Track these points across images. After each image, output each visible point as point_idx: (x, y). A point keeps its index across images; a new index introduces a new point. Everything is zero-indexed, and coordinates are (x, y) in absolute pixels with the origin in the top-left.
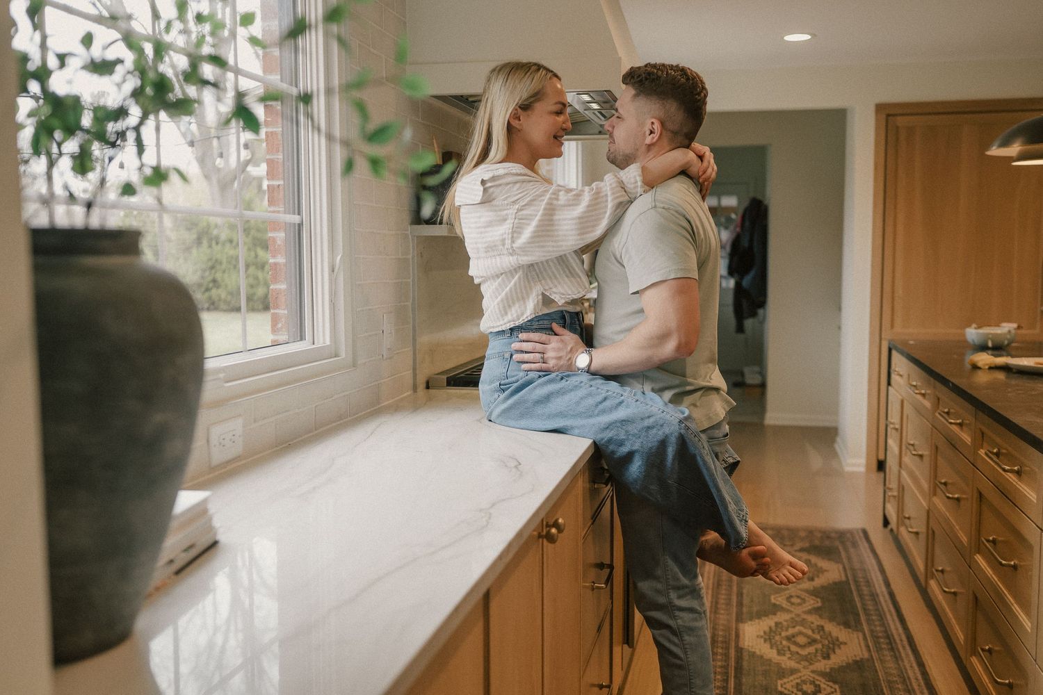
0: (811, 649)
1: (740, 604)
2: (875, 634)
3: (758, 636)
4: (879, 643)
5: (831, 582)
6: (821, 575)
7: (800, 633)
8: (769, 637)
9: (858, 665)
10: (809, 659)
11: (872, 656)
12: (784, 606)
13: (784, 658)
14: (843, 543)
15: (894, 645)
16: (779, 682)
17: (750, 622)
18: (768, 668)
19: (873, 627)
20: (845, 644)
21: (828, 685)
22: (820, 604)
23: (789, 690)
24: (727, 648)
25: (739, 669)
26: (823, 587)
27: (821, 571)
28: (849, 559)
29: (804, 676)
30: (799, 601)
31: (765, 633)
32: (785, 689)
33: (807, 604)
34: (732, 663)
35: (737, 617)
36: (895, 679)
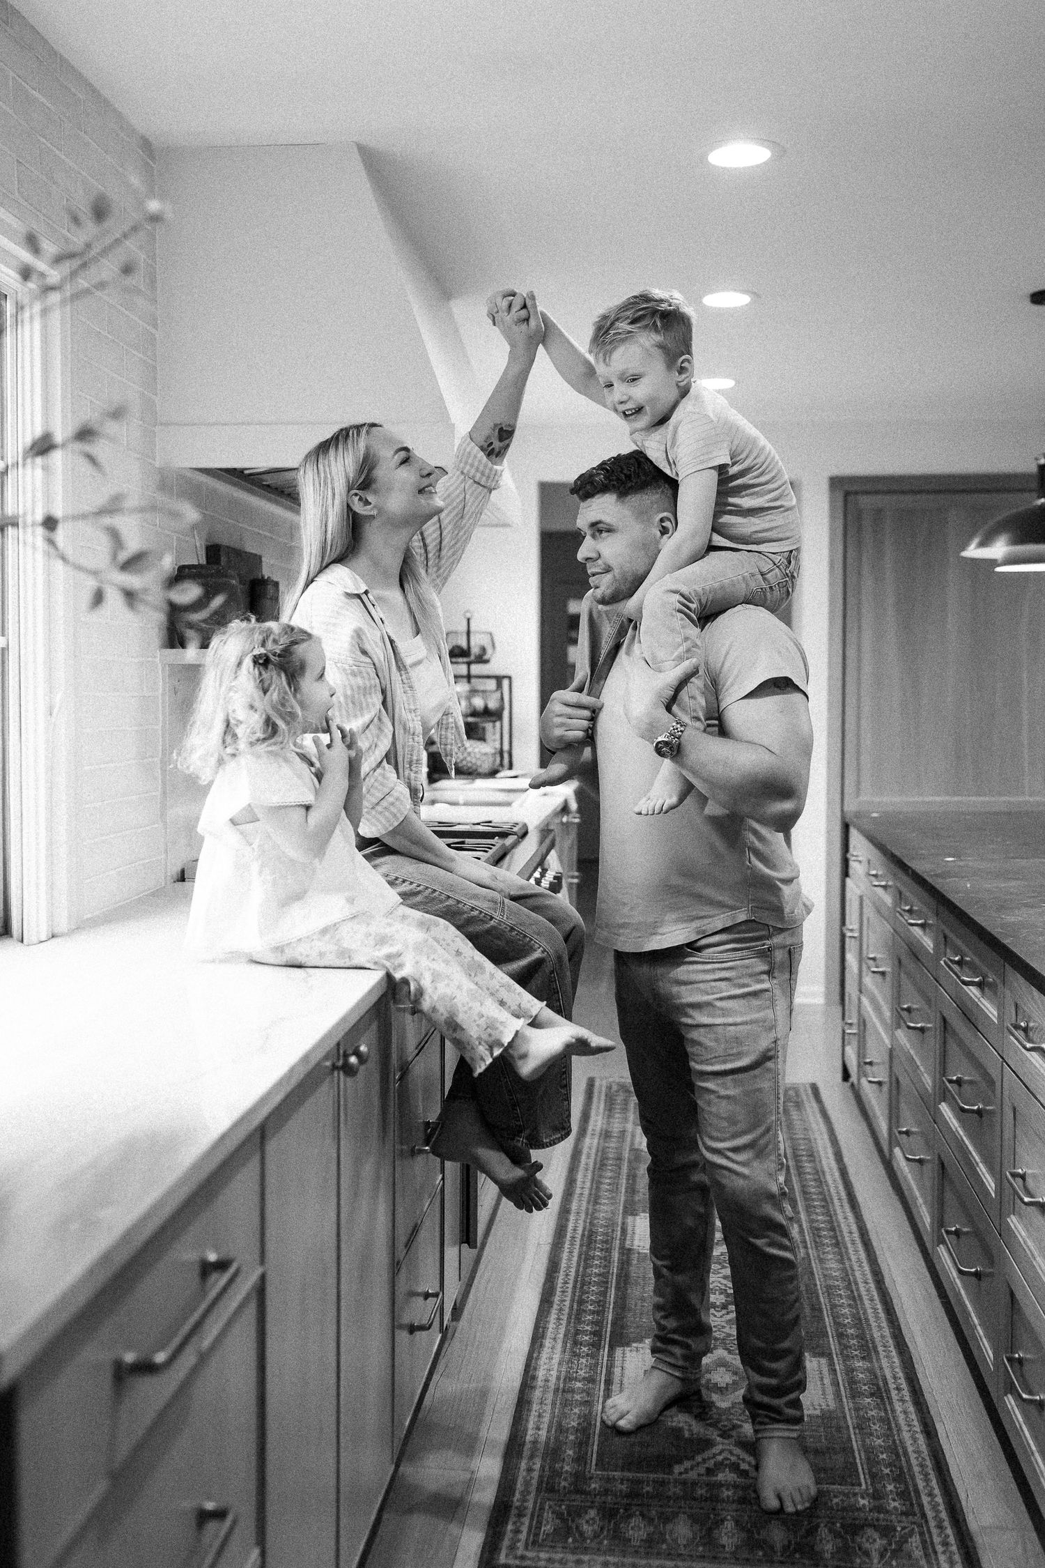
2: (815, 1225)
24: (609, 1251)
34: (615, 1270)
35: (625, 1207)
36: (837, 1283)
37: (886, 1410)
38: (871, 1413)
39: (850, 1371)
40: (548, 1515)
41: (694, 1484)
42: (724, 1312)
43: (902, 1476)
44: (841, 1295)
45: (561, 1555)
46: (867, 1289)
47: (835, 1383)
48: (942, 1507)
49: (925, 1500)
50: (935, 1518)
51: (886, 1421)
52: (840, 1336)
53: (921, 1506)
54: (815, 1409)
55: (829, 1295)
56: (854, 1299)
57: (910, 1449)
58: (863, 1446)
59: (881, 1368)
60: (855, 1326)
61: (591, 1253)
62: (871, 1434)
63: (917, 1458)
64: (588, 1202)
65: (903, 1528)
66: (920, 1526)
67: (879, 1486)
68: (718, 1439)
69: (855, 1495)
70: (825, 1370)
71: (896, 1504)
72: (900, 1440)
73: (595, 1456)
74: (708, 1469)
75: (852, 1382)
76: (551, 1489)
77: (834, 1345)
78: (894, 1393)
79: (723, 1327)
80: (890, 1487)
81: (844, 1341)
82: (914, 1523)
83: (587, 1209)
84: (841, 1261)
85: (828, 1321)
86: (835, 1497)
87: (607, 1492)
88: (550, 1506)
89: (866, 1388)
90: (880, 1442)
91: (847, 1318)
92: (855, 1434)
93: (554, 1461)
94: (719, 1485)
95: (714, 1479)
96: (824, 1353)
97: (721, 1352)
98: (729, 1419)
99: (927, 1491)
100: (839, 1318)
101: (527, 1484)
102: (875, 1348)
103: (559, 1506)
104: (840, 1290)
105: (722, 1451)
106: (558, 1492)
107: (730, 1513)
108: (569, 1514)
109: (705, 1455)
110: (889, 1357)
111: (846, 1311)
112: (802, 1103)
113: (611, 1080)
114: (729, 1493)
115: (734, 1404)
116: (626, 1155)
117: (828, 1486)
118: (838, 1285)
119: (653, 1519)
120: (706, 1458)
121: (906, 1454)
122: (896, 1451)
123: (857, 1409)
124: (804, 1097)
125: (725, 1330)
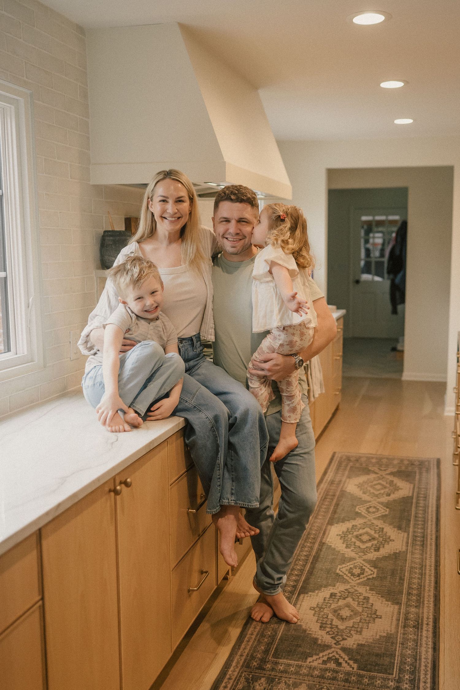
0: (369, 545)
1: (335, 512)
3: (337, 535)
4: (416, 540)
5: (401, 497)
6: (396, 493)
7: (367, 533)
8: (344, 537)
9: (396, 556)
10: (364, 551)
11: (407, 550)
12: (363, 513)
13: (349, 550)
14: (420, 469)
15: (425, 542)
16: (339, 567)
17: (336, 525)
18: (336, 557)
19: (416, 530)
20: (394, 541)
21: (370, 569)
22: (387, 513)
23: (343, 573)
24: (314, 543)
25: (316, 558)
26: (394, 501)
27: (397, 489)
28: (420, 480)
29: (358, 562)
30: (374, 510)
31: (343, 532)
32: (341, 571)
33: (380, 512)
34: (314, 553)
35: (329, 521)
36: (416, 566)
37: (418, 635)
38: (410, 636)
39: (407, 613)
40: (243, 680)
41: (315, 668)
42: (358, 578)
43: (414, 671)
44: (416, 572)
46: (430, 572)
47: (398, 620)
49: (422, 685)
51: (416, 641)
52: (409, 594)
54: (384, 632)
55: (410, 572)
56: (422, 575)
57: (423, 656)
58: (401, 654)
59: (423, 613)
60: (417, 589)
61: (306, 543)
62: (407, 648)
63: (424, 662)
67: (401, 676)
68: (333, 645)
69: (389, 679)
70: (396, 612)
71: (407, 686)
72: (420, 652)
73: (273, 650)
74: (324, 661)
75: (406, 619)
76: (248, 666)
77: (404, 599)
78: (425, 626)
79: (355, 586)
80: (407, 677)
81: (410, 597)
83: (312, 522)
84: (422, 555)
85: (405, 585)
86: (379, 680)
87: (273, 669)
88: (245, 675)
89: (412, 623)
90: (410, 652)
91: (415, 585)
92: (399, 647)
93: (254, 651)
94: (326, 670)
95: (325, 666)
96: (398, 603)
97: (349, 600)
98: (342, 636)
99: (424, 680)
100: (411, 585)
101: (238, 663)
102: (423, 601)
103: (249, 675)
104: (417, 569)
105: (333, 652)
106: (251, 668)
107: (327, 685)
108: (252, 680)
109: (324, 653)
110: (428, 607)
111: (416, 581)
112: (430, 468)
113: (343, 453)
114: (329, 674)
115: (347, 627)
116: (338, 493)
117: (377, 674)
118: (417, 567)
119: (290, 685)
120: (324, 655)
121: (420, 659)
122: (416, 657)
123: (404, 634)
124: (432, 465)
125: (355, 588)
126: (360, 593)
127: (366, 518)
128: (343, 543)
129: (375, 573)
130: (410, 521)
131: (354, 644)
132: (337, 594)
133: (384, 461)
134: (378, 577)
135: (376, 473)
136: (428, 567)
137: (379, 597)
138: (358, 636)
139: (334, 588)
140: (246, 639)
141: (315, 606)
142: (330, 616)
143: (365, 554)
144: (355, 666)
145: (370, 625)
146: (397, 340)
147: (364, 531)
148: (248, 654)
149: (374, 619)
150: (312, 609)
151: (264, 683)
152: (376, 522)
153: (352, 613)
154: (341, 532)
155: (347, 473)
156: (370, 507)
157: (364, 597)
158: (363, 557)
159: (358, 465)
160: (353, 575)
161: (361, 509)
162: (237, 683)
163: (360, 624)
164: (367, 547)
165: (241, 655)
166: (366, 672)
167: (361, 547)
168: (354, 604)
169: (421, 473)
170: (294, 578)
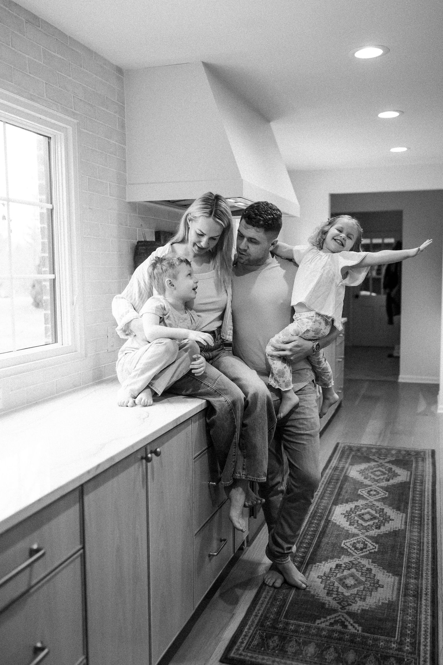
0: (371, 523)
1: (339, 494)
3: (341, 514)
4: (414, 520)
5: (399, 482)
6: (394, 478)
7: (368, 513)
8: (347, 515)
9: (395, 534)
10: (367, 529)
11: (406, 528)
12: (364, 496)
13: (352, 527)
14: (417, 459)
15: (422, 522)
16: (344, 541)
17: (340, 505)
18: (340, 533)
19: (414, 511)
20: (393, 520)
21: (372, 545)
22: (387, 496)
23: (347, 547)
24: (320, 521)
25: (323, 532)
26: (393, 485)
27: (396, 475)
28: (417, 467)
29: (360, 538)
30: (375, 493)
31: (347, 511)
32: (346, 545)
33: (380, 495)
34: (320, 529)
35: (334, 501)
36: (415, 542)
37: (417, 604)
38: (410, 604)
39: (407, 584)
40: (257, 637)
41: (323, 629)
42: (361, 552)
43: (415, 635)
44: (415, 548)
45: (257, 655)
46: (427, 548)
47: (399, 589)
48: (429, 652)
49: (422, 647)
50: (424, 657)
51: (416, 609)
52: (408, 567)
53: (419, 650)
54: (386, 600)
55: (409, 548)
56: (420, 551)
57: (423, 623)
58: (402, 620)
59: (422, 584)
60: (416, 563)
61: (313, 521)
62: (407, 614)
63: (424, 628)
64: (319, 498)
65: (408, 660)
66: (416, 660)
67: (403, 639)
68: (340, 609)
69: (391, 642)
70: (396, 582)
71: (408, 648)
72: (420, 618)
73: (285, 612)
74: (330, 623)
75: (406, 588)
76: (262, 626)
77: (404, 571)
78: (424, 596)
79: (358, 559)
80: (408, 640)
81: (409, 570)
82: (414, 658)
83: (317, 501)
84: (420, 533)
85: (405, 559)
86: (382, 642)
87: (284, 629)
88: (259, 632)
89: (411, 592)
90: (410, 618)
91: (414, 559)
92: (400, 613)
93: (267, 613)
94: (333, 631)
95: (332, 628)
96: (399, 575)
97: (353, 570)
98: (347, 601)
99: (424, 644)
100: (410, 559)
101: (253, 622)
102: (422, 574)
103: (263, 633)
104: (415, 546)
105: (339, 615)
106: (265, 627)
107: (334, 644)
108: (266, 637)
109: (331, 617)
110: (427, 579)
111: (414, 555)
112: (426, 458)
113: (346, 444)
114: (336, 635)
115: (351, 594)
116: (341, 478)
117: (380, 636)
118: (415, 544)
119: (300, 644)
120: (331, 618)
121: (420, 625)
122: (416, 622)
123: (405, 602)
124: (427, 456)
125: (359, 560)
126: (363, 565)
127: (368, 500)
128: (347, 521)
129: (377, 548)
130: (407, 503)
131: (358, 609)
132: (342, 565)
133: (383, 451)
134: (379, 551)
135: (376, 461)
136: (425, 544)
137: (381, 569)
138: (361, 602)
139: (339, 559)
140: (260, 602)
141: (322, 575)
142: (336, 584)
143: (367, 531)
144: (360, 629)
145: (373, 593)
146: (393, 348)
147: (366, 511)
148: (262, 615)
149: (377, 588)
150: (320, 577)
151: (277, 640)
152: (377, 504)
153: (356, 582)
154: (345, 511)
155: (349, 461)
156: (371, 490)
157: (367, 568)
158: (365, 533)
159: (359, 454)
160: (356, 549)
161: (363, 492)
162: (253, 640)
163: (364, 592)
164: (369, 525)
165: (256, 616)
166: (370, 635)
167: (364, 525)
168: (358, 574)
169: (417, 462)
170: (303, 550)
